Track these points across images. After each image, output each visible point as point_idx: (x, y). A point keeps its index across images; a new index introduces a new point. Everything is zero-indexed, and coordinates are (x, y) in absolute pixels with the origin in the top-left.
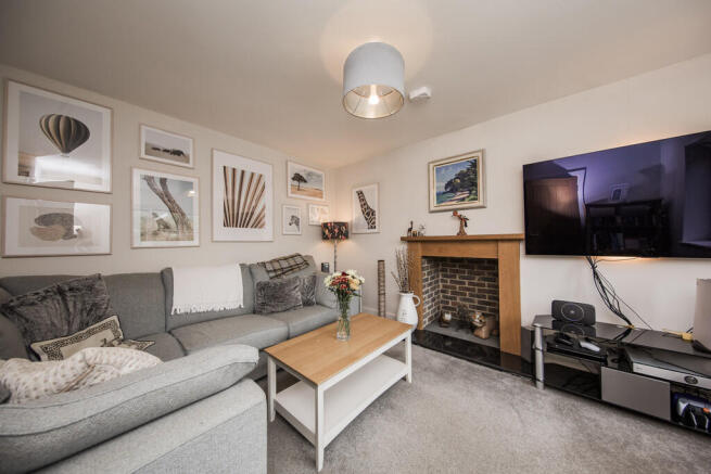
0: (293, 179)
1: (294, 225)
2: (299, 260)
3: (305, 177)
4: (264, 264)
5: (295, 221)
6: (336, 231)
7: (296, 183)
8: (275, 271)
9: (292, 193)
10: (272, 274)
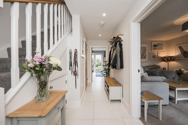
0: (153, 46)
1: (154, 58)
2: (156, 67)
3: (157, 45)
4: (147, 67)
5: (154, 57)
6: (169, 59)
7: (154, 47)
8: (150, 68)
9: (153, 50)
10: (149, 69)
